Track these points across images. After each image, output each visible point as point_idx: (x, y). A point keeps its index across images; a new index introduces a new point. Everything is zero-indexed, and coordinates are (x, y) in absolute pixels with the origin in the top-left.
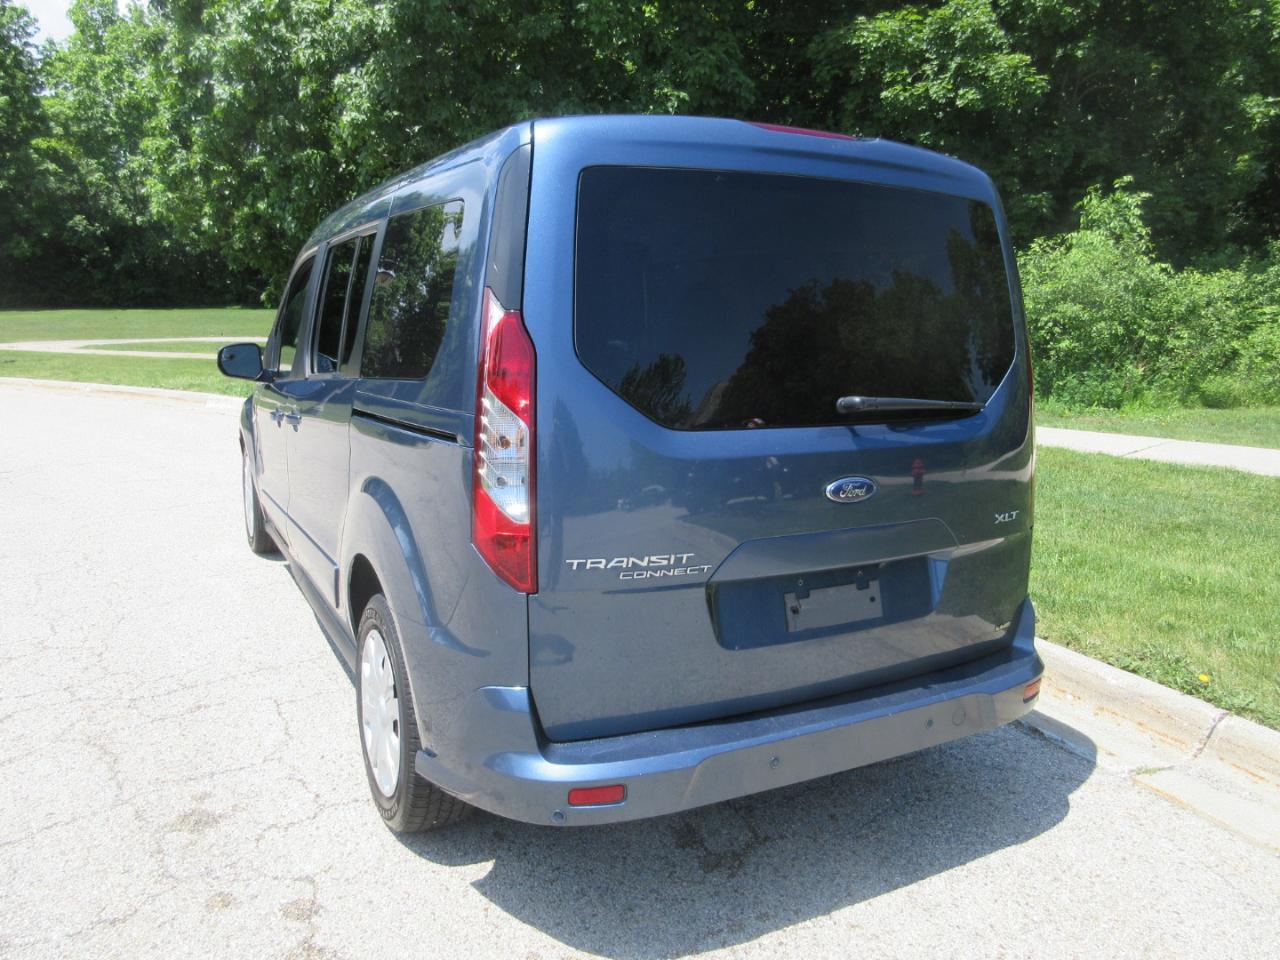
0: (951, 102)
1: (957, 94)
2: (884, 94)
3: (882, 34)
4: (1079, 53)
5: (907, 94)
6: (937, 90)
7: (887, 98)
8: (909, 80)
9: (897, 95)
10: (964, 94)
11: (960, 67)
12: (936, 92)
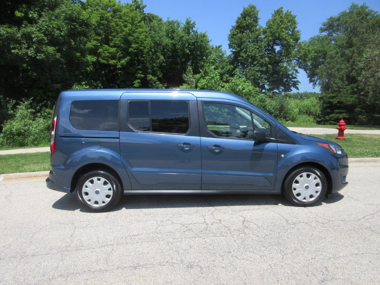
0: (35, 57)
1: (37, 55)
2: (13, 51)
3: (8, 33)
4: (64, 49)
5: (21, 52)
6: (31, 52)
7: (14, 53)
8: (20, 48)
9: (17, 53)
10: (40, 55)
11: (37, 47)
12: (30, 53)
